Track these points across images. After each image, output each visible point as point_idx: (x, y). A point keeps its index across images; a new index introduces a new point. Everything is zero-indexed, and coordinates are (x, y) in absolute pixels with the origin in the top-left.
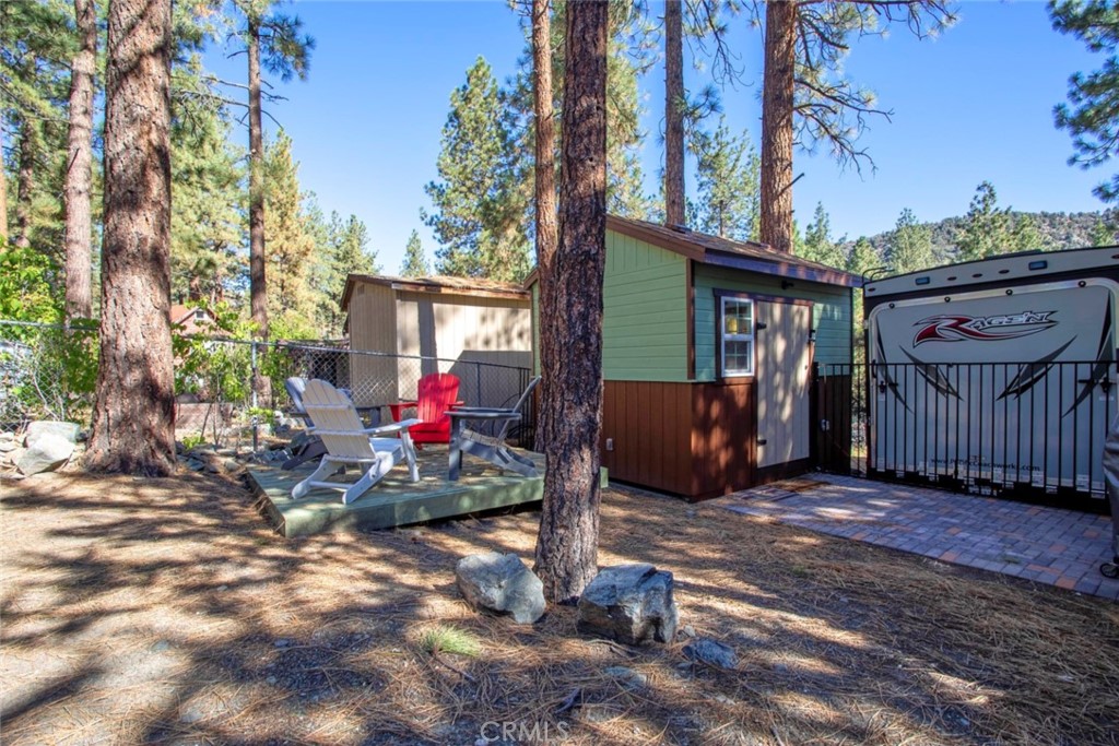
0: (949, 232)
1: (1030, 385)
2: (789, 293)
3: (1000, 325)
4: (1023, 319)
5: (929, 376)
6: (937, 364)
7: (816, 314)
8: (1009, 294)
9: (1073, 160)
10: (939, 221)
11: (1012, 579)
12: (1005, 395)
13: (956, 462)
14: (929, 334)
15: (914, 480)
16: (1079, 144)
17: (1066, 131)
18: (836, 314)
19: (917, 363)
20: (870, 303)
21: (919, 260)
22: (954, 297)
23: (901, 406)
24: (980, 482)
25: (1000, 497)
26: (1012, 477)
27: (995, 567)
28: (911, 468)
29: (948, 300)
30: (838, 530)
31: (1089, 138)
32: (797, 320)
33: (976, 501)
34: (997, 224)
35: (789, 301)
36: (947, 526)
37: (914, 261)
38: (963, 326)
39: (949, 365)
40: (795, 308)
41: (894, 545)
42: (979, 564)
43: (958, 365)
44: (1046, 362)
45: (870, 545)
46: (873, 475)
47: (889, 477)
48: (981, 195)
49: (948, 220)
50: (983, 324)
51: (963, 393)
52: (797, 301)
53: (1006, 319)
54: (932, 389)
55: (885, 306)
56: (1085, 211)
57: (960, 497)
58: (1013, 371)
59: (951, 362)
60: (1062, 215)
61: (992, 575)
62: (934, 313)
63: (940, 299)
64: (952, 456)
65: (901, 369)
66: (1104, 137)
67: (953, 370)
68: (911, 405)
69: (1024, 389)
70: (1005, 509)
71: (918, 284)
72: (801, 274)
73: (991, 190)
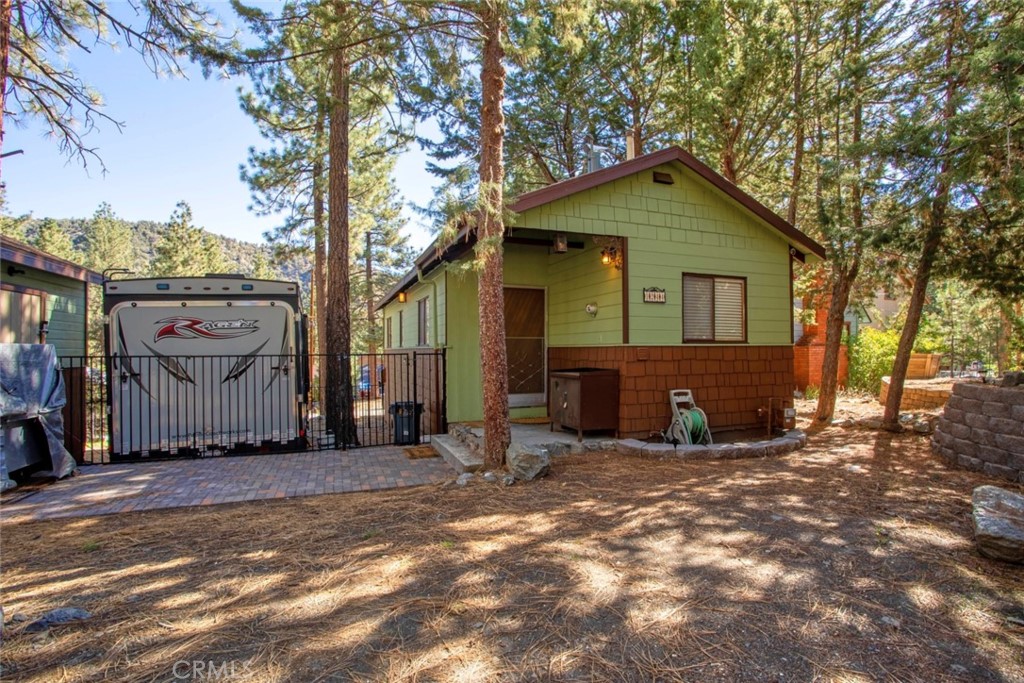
0: (144, 234)
1: (245, 370)
2: (17, 279)
3: (223, 328)
4: (238, 324)
5: (170, 368)
6: (177, 357)
7: (50, 307)
8: (229, 305)
9: (251, 208)
10: (136, 221)
11: (251, 502)
12: (228, 378)
13: (194, 435)
14: (169, 332)
15: (158, 456)
16: (254, 197)
17: (246, 186)
18: (70, 308)
19: (159, 356)
20: (110, 301)
21: (118, 256)
22: (189, 303)
23: (145, 396)
24: (212, 448)
25: (225, 455)
26: (234, 440)
27: (239, 499)
28: (154, 447)
29: (184, 305)
30: (104, 509)
31: (260, 195)
32: (27, 313)
33: (212, 461)
34: (193, 239)
35: (19, 290)
36: (199, 483)
37: (112, 256)
38: (196, 326)
39: (188, 357)
40: (26, 298)
41: (163, 506)
42: (229, 500)
43: (194, 357)
44: (253, 355)
45: (140, 512)
46: (116, 458)
47: (135, 458)
48: (180, 211)
49: (143, 222)
50: (211, 326)
51: (198, 381)
52: (30, 291)
53: (227, 324)
54: (172, 379)
55: (128, 304)
56: (249, 242)
57: (198, 461)
58: (233, 361)
59: (188, 354)
60: (234, 241)
61: (240, 504)
62: (172, 315)
63: (178, 304)
64: (191, 431)
65: (145, 361)
66: (268, 198)
67: (190, 361)
68: (154, 393)
69: (241, 373)
70: (233, 462)
71: (159, 289)
72: (39, 265)
73: (188, 210)
